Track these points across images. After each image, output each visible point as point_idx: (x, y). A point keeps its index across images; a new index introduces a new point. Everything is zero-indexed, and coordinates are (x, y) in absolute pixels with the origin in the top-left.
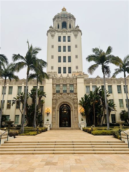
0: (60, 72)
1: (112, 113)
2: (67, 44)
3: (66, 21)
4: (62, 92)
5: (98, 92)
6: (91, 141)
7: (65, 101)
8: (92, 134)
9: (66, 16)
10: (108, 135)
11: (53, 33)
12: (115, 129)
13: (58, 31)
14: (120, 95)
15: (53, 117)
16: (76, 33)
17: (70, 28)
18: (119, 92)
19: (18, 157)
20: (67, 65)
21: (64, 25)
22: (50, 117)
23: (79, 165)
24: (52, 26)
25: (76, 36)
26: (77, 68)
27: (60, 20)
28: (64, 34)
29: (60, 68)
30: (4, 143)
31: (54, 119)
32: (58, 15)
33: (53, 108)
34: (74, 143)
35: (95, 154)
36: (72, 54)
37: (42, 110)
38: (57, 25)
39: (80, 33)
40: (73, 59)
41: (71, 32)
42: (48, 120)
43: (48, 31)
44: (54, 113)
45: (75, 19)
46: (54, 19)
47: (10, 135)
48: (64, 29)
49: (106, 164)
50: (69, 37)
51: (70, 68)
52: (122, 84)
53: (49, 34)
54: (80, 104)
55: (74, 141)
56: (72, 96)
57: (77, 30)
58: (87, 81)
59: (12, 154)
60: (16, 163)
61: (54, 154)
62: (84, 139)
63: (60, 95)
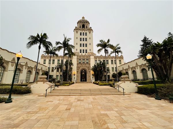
0: (81, 52)
1: (108, 74)
2: (85, 37)
3: (84, 24)
4: (82, 63)
5: (101, 63)
6: (99, 88)
7: (84, 68)
8: (99, 85)
9: (84, 22)
10: (107, 85)
11: (77, 31)
12: (111, 83)
13: (80, 30)
14: (112, 65)
15: (77, 77)
16: (90, 31)
17: (87, 28)
18: (112, 63)
19: (62, 97)
20: (85, 48)
21: (83, 26)
22: (76, 76)
23: (95, 101)
24: (77, 27)
25: (90, 33)
26: (90, 50)
27: (81, 23)
28: (83, 31)
29: (81, 50)
30: (53, 90)
31: (78, 77)
32: (80, 20)
33: (77, 72)
34: (91, 90)
35: (102, 95)
36: (88, 42)
37: (71, 73)
38: (79, 26)
39: (92, 31)
40: (88, 45)
41: (87, 30)
42: (74, 78)
43: (74, 30)
44: (78, 74)
45: (89, 23)
46: (78, 23)
47: (56, 86)
48: (84, 28)
49: (109, 100)
50: (86, 33)
51: (86, 50)
52: (114, 59)
53: (75, 31)
54: (92, 70)
55: (91, 89)
56: (87, 65)
57: (90, 30)
58: (96, 57)
59: (58, 96)
60: (62, 100)
61: (80, 95)
62: (95, 87)
63: (81, 65)
